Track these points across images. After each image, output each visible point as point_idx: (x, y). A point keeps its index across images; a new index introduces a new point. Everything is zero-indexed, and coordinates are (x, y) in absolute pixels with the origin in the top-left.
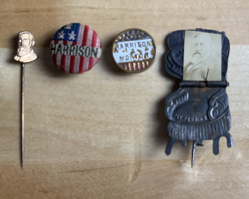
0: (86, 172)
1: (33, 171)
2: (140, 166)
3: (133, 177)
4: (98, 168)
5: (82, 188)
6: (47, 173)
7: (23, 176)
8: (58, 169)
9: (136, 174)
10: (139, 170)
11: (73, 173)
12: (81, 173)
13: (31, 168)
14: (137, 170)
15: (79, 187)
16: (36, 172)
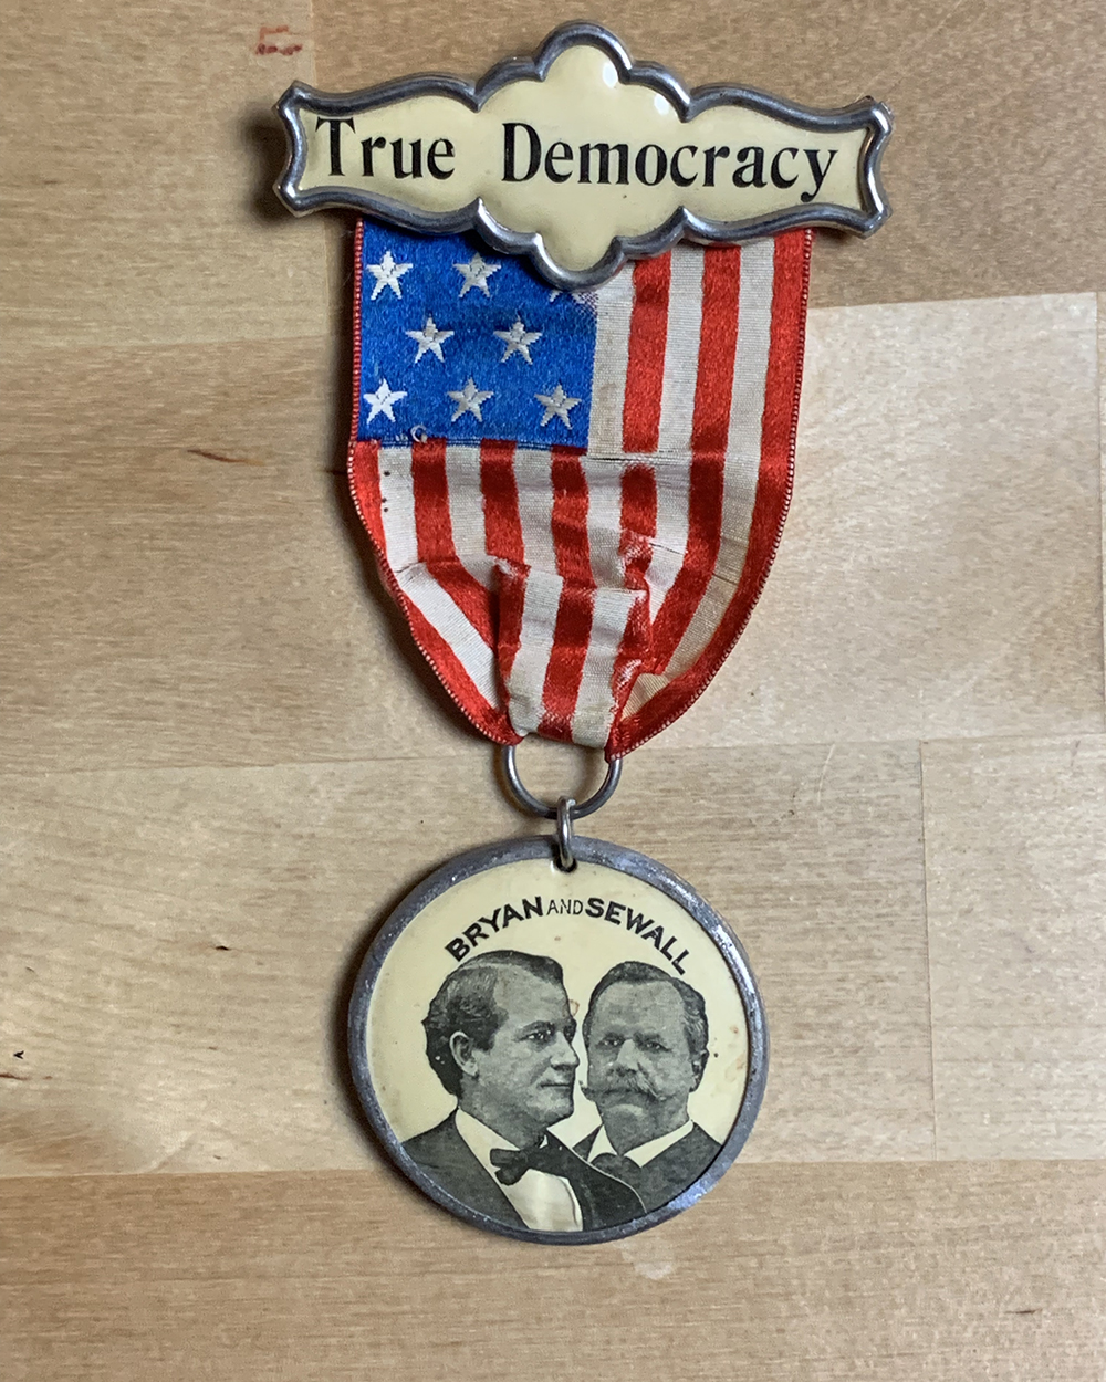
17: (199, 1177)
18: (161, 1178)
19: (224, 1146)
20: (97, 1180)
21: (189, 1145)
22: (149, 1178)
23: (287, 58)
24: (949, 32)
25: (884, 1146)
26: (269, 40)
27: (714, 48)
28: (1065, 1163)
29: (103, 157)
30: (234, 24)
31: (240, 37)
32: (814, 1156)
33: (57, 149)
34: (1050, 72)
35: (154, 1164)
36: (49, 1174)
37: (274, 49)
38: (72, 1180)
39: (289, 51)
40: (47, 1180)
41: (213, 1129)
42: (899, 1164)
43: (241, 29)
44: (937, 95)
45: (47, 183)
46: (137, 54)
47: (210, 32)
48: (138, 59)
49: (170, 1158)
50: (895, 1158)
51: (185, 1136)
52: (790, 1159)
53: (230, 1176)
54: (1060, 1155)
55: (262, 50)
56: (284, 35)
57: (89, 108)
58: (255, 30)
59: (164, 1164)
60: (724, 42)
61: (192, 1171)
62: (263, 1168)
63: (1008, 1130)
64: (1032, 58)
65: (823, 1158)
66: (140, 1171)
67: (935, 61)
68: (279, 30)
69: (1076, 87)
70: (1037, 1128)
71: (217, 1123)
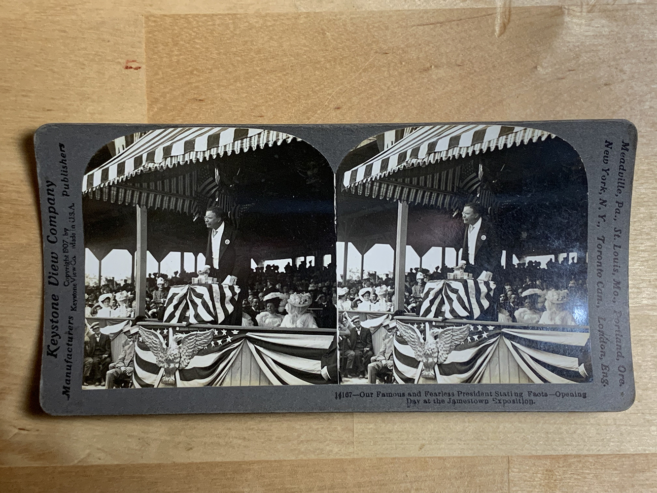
0: (439, 25)
1: (368, 25)
2: (510, 15)
3: (500, 31)
4: (454, 19)
5: (433, 47)
6: (387, 28)
7: (355, 33)
8: (400, 22)
9: (504, 27)
10: (509, 21)
11: (421, 28)
12: (432, 26)
13: (365, 22)
14: (506, 21)
15: (429, 46)
16: (371, 27)
17: (92, 466)
18: (78, 467)
19: (102, 455)
20: (55, 468)
21: (89, 455)
22: (73, 466)
23: (136, 71)
24: (363, 74)
25: (337, 453)
26: (130, 65)
27: (285, 75)
28: (399, 459)
29: (69, 103)
30: (118, 58)
31: (119, 63)
32: (313, 457)
33: (52, 99)
34: (396, 89)
35: (76, 461)
36: (37, 465)
37: (131, 68)
38: (45, 467)
39: (136, 69)
40: (37, 468)
41: (98, 449)
42: (342, 459)
43: (120, 60)
44: (359, 94)
45: (48, 110)
46: (82, 67)
47: (109, 61)
48: (82, 69)
49: (82, 459)
50: (341, 457)
51: (88, 451)
52: (305, 458)
53: (104, 466)
54: (397, 455)
55: (127, 68)
56: (135, 63)
57: (64, 85)
58: (125, 61)
59: (80, 461)
60: (288, 73)
61: (90, 464)
62: (116, 463)
63: (379, 447)
64: (390, 84)
65: (317, 457)
66: (71, 464)
67: (358, 83)
68: (133, 61)
69: (405, 94)
70: (389, 446)
71: (99, 446)
